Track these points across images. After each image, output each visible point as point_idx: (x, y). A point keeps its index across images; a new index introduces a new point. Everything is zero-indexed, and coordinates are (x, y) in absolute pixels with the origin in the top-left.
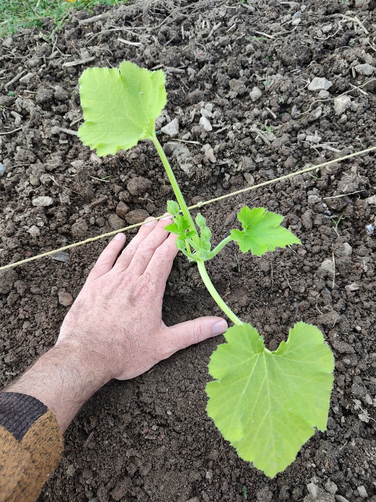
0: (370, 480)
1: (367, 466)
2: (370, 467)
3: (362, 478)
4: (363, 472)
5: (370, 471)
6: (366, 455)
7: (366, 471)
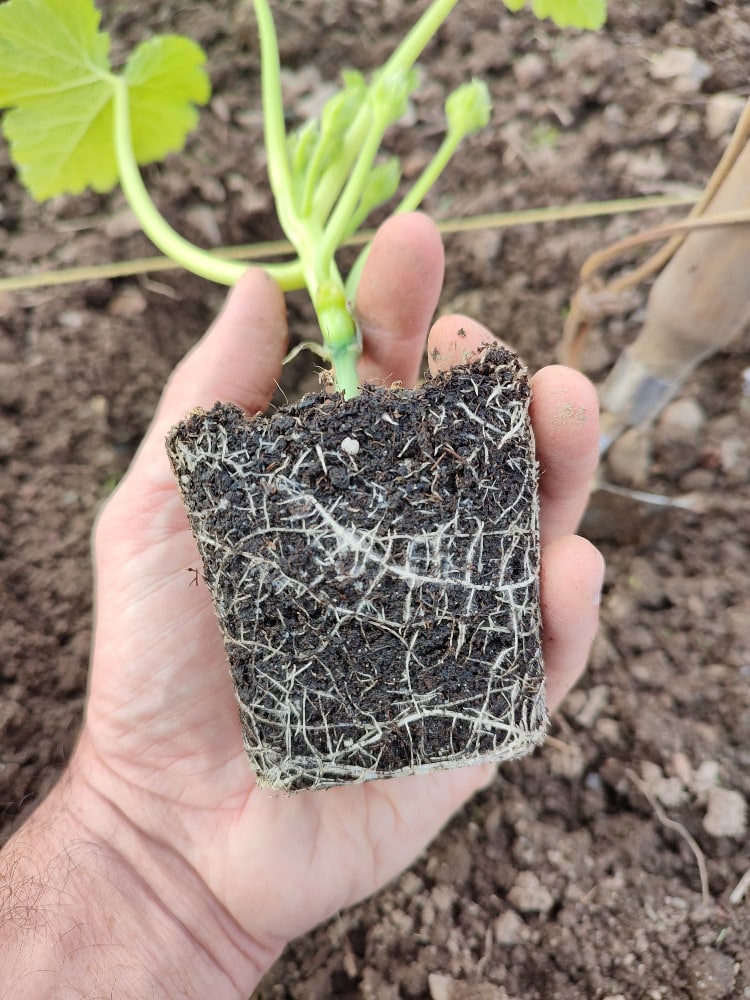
0: (644, 985)
1: (643, 945)
2: (650, 950)
3: (623, 975)
4: (629, 959)
5: (648, 959)
6: (647, 917)
7: (639, 958)
